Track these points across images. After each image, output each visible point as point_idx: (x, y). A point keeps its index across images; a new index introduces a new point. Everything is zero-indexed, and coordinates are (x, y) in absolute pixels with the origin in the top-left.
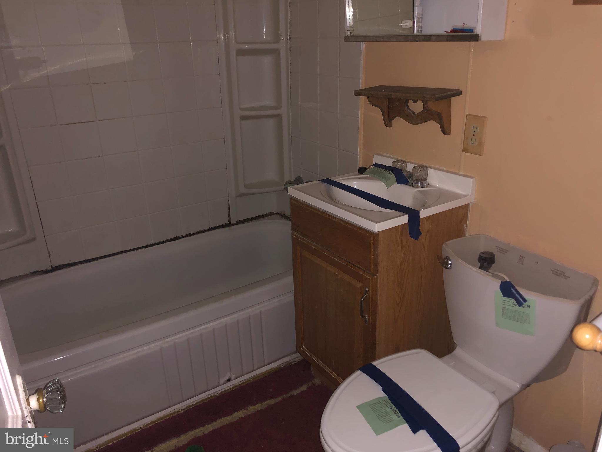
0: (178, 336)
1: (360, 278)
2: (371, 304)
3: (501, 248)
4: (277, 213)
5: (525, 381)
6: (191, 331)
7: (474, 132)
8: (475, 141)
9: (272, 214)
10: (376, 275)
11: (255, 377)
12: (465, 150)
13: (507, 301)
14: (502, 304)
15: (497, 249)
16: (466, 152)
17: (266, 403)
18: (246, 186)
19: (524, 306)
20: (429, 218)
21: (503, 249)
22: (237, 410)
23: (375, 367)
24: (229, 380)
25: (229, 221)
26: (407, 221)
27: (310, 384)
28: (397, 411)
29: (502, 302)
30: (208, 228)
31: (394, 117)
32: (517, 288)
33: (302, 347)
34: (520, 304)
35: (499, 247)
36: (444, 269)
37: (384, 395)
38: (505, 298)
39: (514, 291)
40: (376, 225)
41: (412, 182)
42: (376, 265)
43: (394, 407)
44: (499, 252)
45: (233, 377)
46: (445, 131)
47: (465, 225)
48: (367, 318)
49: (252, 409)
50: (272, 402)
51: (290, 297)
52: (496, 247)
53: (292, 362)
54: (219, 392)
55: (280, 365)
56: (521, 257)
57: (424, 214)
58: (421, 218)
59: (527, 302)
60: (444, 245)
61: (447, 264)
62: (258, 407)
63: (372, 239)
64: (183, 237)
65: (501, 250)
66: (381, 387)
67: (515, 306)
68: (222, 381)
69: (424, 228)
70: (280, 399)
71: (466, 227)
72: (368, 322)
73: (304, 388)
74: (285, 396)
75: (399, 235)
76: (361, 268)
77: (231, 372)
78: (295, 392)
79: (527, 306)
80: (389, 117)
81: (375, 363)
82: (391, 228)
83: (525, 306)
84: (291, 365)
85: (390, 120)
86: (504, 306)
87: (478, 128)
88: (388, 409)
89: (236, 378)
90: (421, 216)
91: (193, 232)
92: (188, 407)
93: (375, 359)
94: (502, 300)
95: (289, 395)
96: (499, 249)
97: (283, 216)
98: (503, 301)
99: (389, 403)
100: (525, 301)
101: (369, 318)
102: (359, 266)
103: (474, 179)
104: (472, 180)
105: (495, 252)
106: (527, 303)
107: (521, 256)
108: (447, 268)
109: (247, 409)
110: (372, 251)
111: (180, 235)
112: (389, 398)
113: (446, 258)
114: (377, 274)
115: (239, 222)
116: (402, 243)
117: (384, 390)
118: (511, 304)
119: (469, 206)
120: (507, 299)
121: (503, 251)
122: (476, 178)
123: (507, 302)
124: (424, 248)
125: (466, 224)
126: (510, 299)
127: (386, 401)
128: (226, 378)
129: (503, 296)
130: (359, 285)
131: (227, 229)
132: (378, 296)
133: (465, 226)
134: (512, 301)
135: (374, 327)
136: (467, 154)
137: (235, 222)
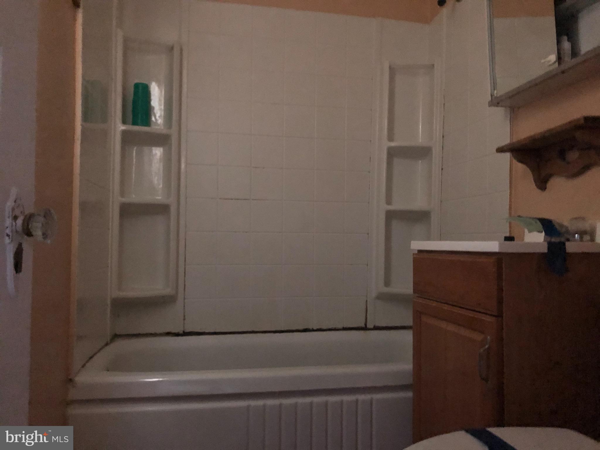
25: (366, 325)
64: (313, 330)
76: (483, 311)
90: (568, 250)
91: (324, 328)
102: (480, 310)
115: (376, 328)
137: (372, 327)
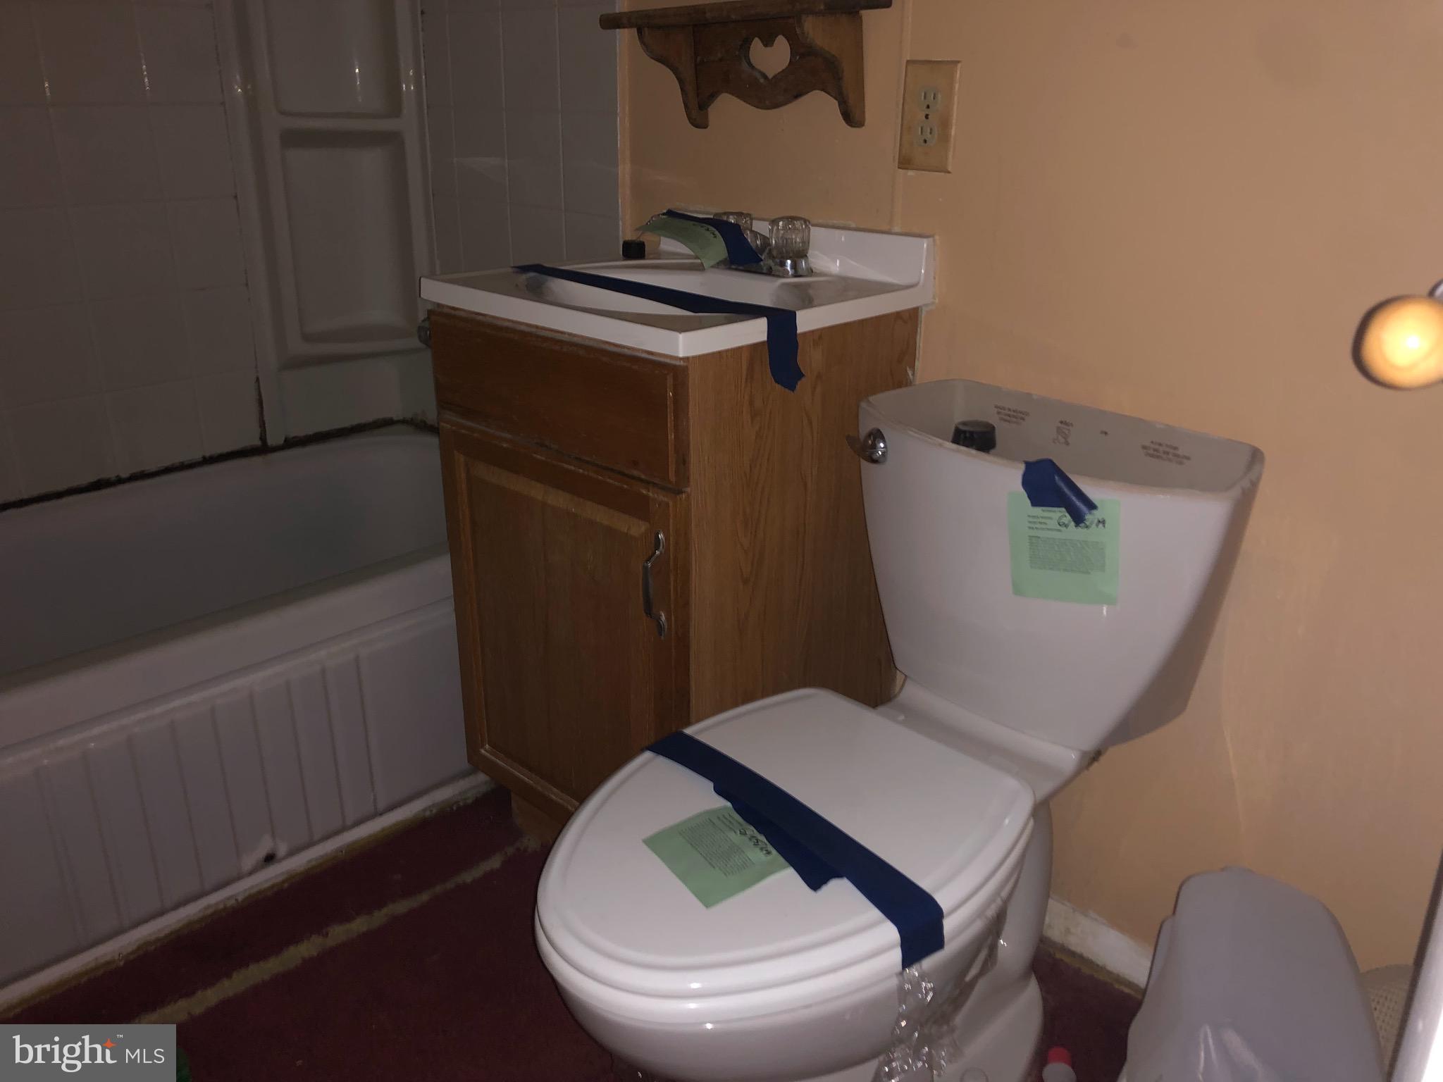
0: (96, 731)
1: (639, 508)
2: (672, 579)
3: (1009, 410)
4: (404, 422)
5: (1089, 741)
6: (141, 715)
7: (928, 107)
8: (931, 133)
9: (387, 423)
10: (685, 492)
11: (351, 847)
12: (905, 163)
13: (1042, 517)
14: (1030, 528)
15: (999, 413)
16: (907, 169)
17: (385, 911)
18: (307, 338)
19: (1088, 523)
20: (820, 335)
21: (1014, 411)
22: (294, 940)
23: (690, 739)
24: (270, 859)
25: (263, 438)
26: (764, 337)
27: (510, 850)
28: (762, 838)
29: (1030, 522)
30: (197, 456)
31: (713, 96)
32: (1070, 477)
33: (483, 746)
34: (1078, 519)
35: (1004, 409)
36: (864, 464)
37: (721, 803)
38: (1038, 511)
39: (1062, 485)
40: (681, 337)
41: (770, 262)
42: (683, 461)
43: (751, 830)
44: (1005, 420)
45: (282, 850)
46: (852, 117)
47: (910, 368)
48: (663, 618)
49: (339, 933)
50: (401, 907)
51: (445, 616)
52: (996, 407)
53: (457, 802)
54: (240, 898)
55: (424, 810)
56: (1063, 426)
57: (807, 321)
58: (799, 330)
59: (1094, 512)
60: (863, 405)
61: (874, 447)
62: (360, 925)
63: (670, 381)
64: (120, 481)
65: (1009, 416)
66: (711, 785)
67: (1063, 529)
68: (249, 862)
69: (811, 360)
70: (424, 897)
71: (913, 375)
72: (666, 630)
73: (495, 863)
74: (439, 889)
75: (744, 377)
76: (643, 477)
77: (273, 835)
78: (468, 877)
79: (1096, 521)
80: (698, 96)
81: (688, 731)
82: (720, 353)
83: (1092, 523)
84: (455, 808)
85: (703, 106)
86: (1033, 533)
87: (939, 96)
88: (735, 838)
89: (292, 853)
90: (801, 328)
91: (152, 468)
92: (139, 948)
93: (688, 724)
94: (1029, 516)
95: (450, 885)
96: (1002, 411)
97: (420, 426)
98: (1031, 520)
99: (737, 821)
100: (1091, 506)
101: (668, 619)
102: (635, 473)
103: (931, 239)
104: (925, 243)
105: (994, 420)
106: (1097, 515)
107: (1061, 422)
108: (875, 461)
109: (327, 934)
110: (670, 417)
111: (111, 475)
112: (735, 809)
113: (869, 435)
114: (688, 490)
115: (291, 443)
116: (751, 403)
117: (719, 791)
118: (1053, 524)
119: (919, 319)
120: (1043, 511)
121: (1016, 416)
122: (937, 237)
123: (1043, 521)
124: (810, 423)
125: (913, 367)
126: (1050, 511)
127: (727, 816)
128: (262, 852)
129: (1030, 504)
130: (637, 528)
131: (257, 461)
132: (693, 553)
133: (910, 373)
134: (1059, 514)
135: (683, 642)
136: (911, 173)
137: (281, 441)
